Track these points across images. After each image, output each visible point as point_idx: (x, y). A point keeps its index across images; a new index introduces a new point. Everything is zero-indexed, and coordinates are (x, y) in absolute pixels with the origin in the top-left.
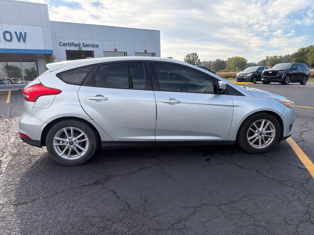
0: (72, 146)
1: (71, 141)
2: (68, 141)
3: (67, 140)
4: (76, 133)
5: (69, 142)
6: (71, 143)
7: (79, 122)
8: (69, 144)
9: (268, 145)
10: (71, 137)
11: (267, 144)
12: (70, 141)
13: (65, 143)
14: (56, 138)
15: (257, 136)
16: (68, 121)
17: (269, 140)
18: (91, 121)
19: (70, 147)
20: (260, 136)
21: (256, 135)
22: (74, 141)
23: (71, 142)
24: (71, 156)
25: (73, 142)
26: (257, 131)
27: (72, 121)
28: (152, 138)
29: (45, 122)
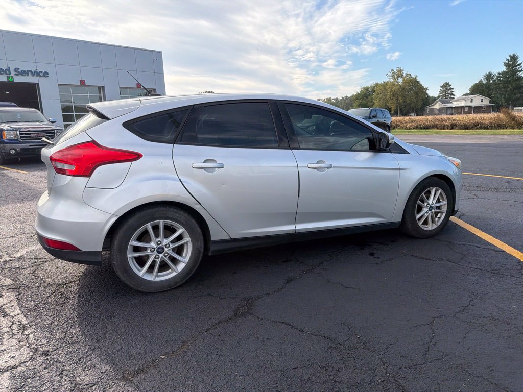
0: (161, 255)
1: (161, 245)
2: (155, 246)
3: (153, 244)
4: (170, 230)
5: (156, 249)
6: (160, 250)
7: (175, 210)
8: (155, 251)
9: (439, 224)
10: (160, 239)
11: (438, 222)
12: (159, 246)
13: (149, 251)
14: (133, 243)
15: (426, 213)
16: (156, 209)
17: (438, 216)
18: (197, 207)
19: (159, 256)
20: (429, 212)
21: (425, 210)
22: (165, 245)
23: (159, 248)
24: (159, 274)
25: (164, 247)
26: (426, 204)
27: (162, 209)
28: (290, 228)
29: (114, 215)
